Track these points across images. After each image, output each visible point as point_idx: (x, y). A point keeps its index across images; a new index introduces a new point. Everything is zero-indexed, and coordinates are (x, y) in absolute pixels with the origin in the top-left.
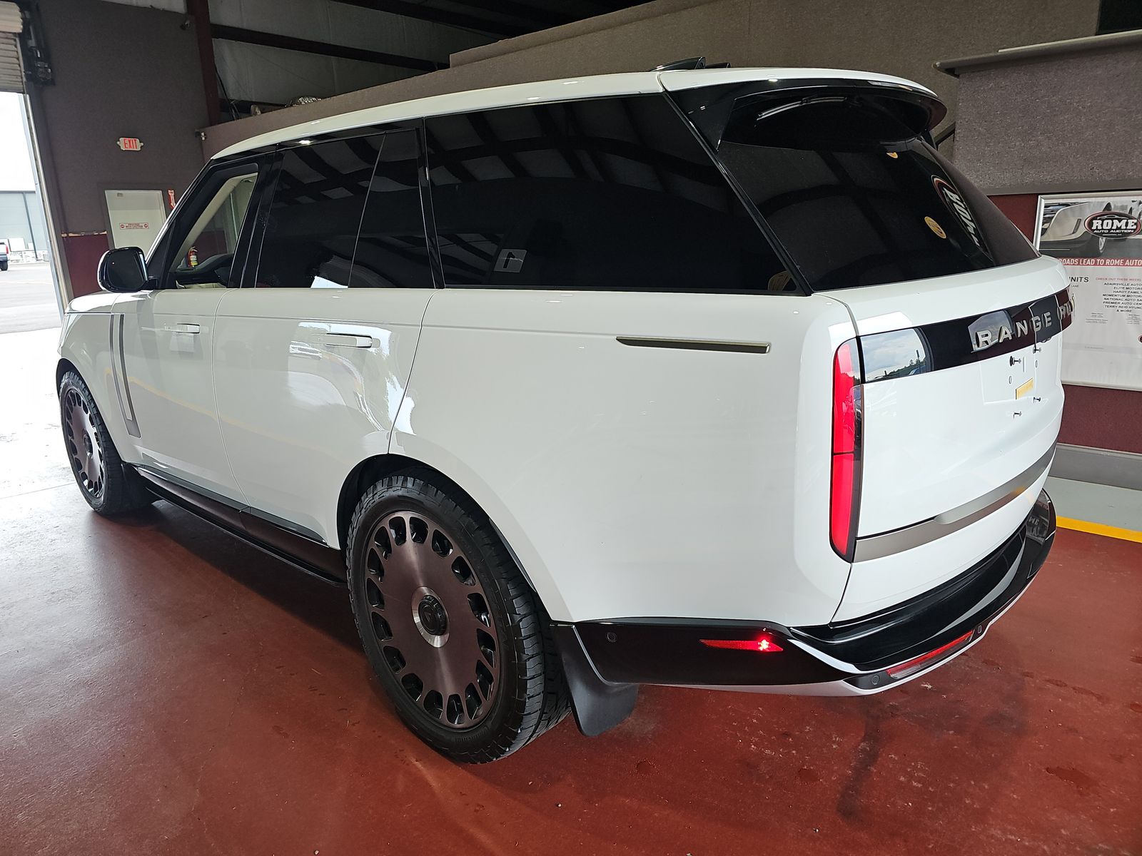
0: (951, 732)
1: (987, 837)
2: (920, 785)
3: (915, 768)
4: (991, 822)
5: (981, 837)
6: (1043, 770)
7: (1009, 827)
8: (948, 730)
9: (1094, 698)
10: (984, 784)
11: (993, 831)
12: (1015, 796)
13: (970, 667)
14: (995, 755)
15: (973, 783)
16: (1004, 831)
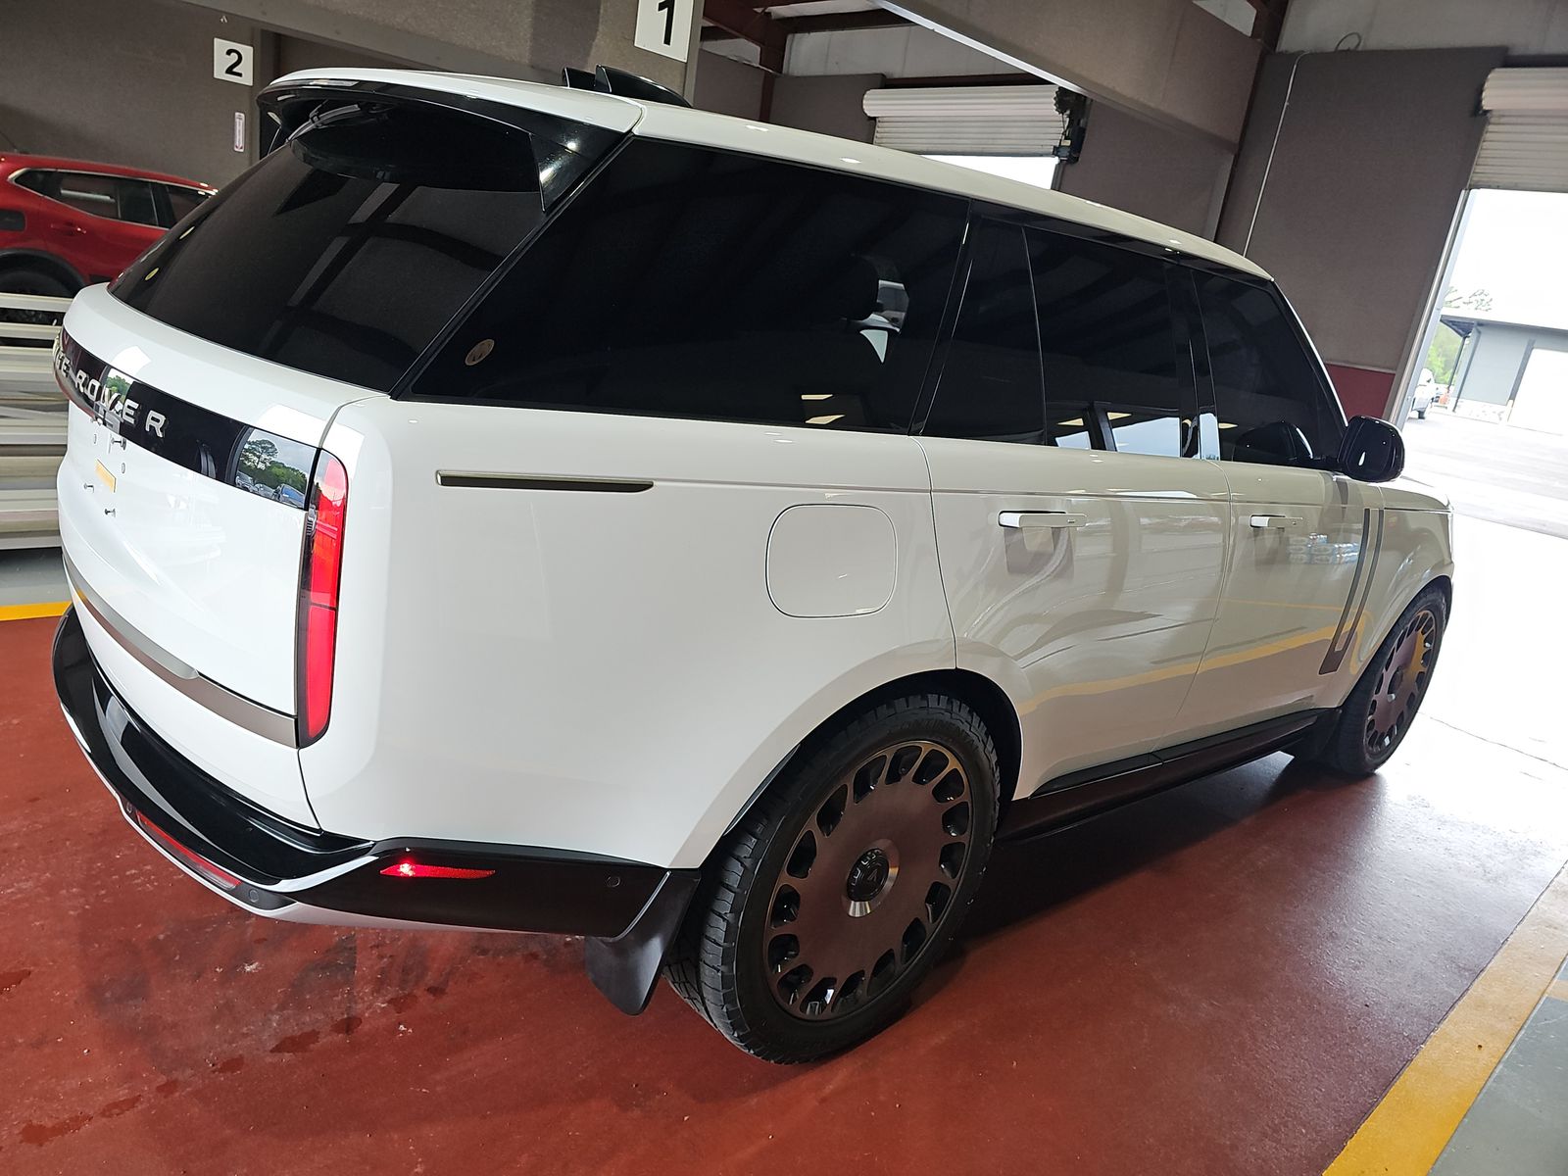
0: (161, 937)
1: (30, 878)
2: (128, 873)
3: (151, 882)
4: (39, 889)
5: (36, 874)
6: (32, 968)
7: (19, 896)
8: (167, 936)
9: (49, 1124)
10: (76, 913)
11: (30, 884)
12: (38, 924)
13: (245, 1035)
14: (94, 947)
15: (87, 907)
16: (20, 891)
